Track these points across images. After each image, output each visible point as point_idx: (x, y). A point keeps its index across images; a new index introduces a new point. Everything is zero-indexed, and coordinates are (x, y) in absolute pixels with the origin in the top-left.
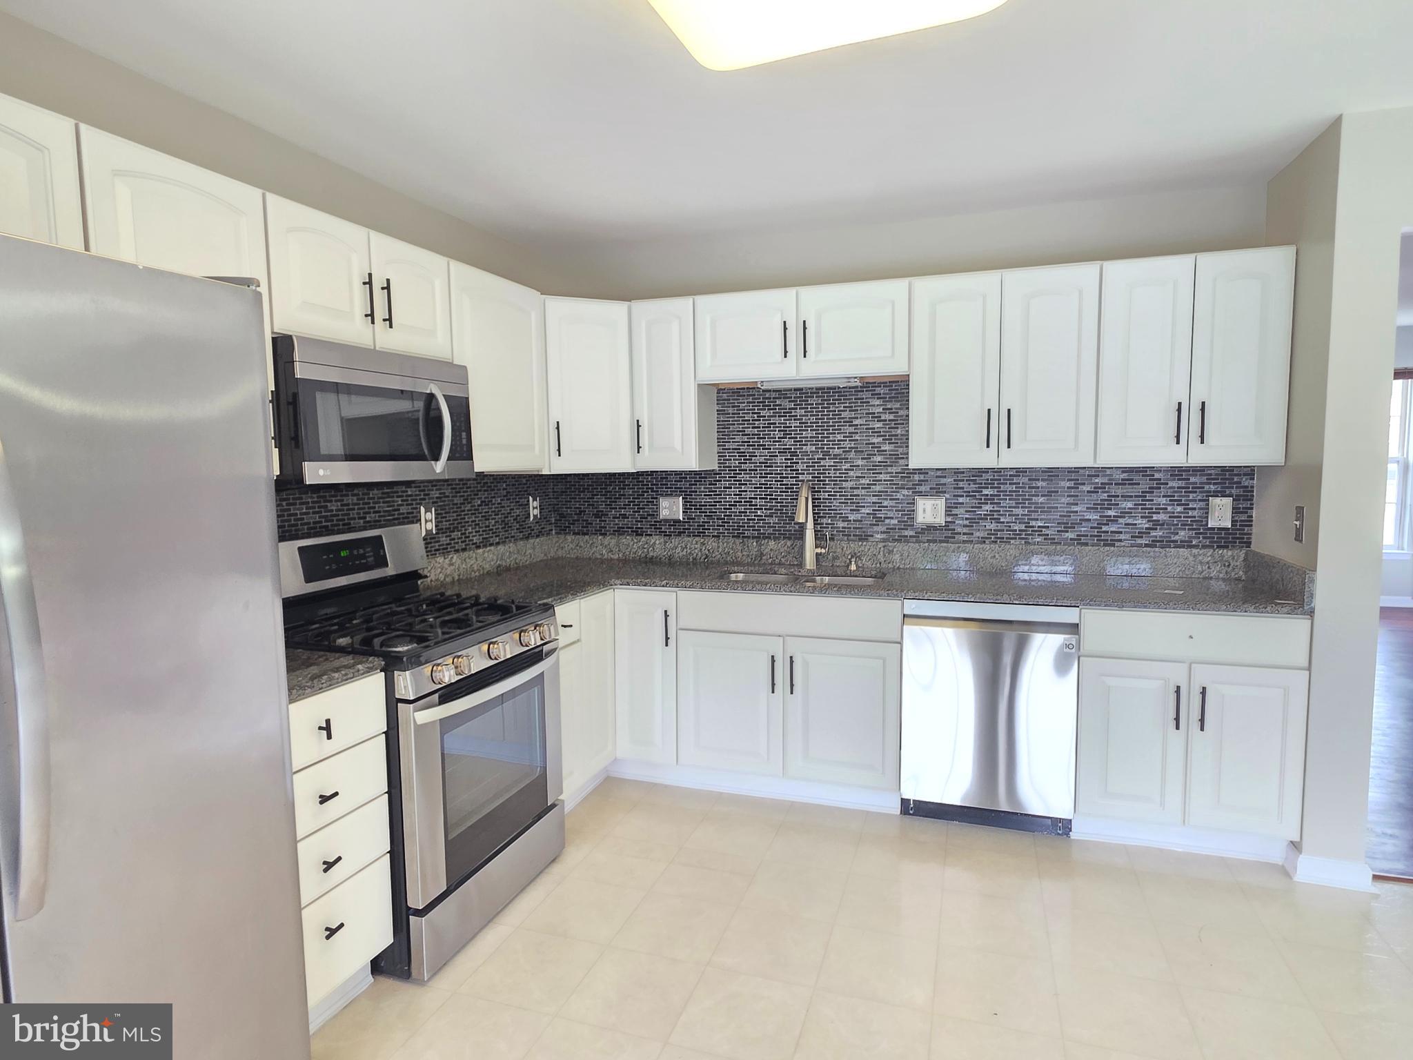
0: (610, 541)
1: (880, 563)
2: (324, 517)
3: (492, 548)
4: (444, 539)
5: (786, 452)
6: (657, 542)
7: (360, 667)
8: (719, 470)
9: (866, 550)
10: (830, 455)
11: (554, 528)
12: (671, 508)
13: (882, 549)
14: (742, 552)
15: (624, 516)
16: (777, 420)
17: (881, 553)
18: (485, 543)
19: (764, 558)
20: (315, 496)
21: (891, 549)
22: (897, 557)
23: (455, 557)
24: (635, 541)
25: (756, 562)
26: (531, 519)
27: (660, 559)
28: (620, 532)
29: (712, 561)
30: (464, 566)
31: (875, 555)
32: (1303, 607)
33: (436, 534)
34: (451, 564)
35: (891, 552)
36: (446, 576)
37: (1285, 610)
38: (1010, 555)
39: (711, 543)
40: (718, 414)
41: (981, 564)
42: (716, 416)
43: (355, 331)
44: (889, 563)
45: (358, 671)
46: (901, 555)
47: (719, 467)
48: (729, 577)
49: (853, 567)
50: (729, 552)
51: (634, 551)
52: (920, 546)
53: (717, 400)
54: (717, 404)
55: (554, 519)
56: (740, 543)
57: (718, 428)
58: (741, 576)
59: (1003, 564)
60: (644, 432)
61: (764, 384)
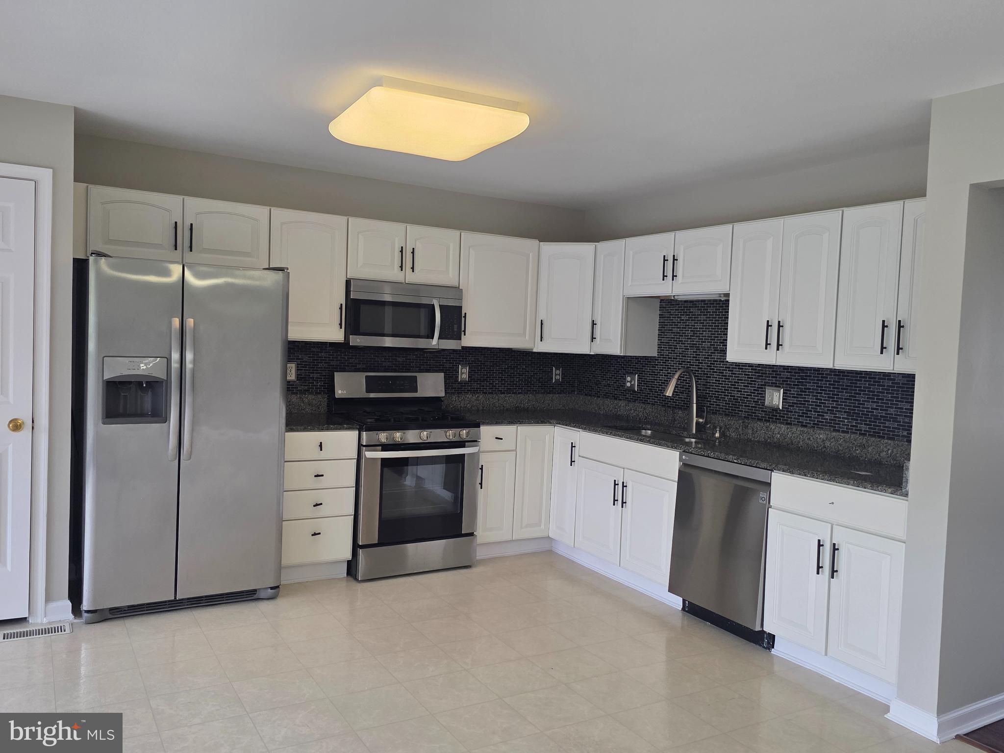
0: (600, 401)
1: (740, 435)
2: (394, 364)
3: (513, 395)
4: (475, 385)
5: (693, 347)
6: (622, 405)
7: (345, 426)
8: (658, 357)
9: (732, 424)
10: (718, 350)
11: (576, 390)
12: (632, 382)
13: (742, 424)
15: (609, 385)
17: (741, 427)
18: (509, 391)
19: (676, 422)
20: (390, 353)
21: (747, 424)
22: (750, 431)
23: (481, 397)
24: (612, 403)
25: (671, 425)
26: (553, 382)
27: (623, 416)
28: (606, 396)
29: (648, 421)
30: (487, 402)
31: (737, 428)
32: (902, 490)
33: (468, 381)
34: (477, 400)
35: (746, 427)
36: (473, 406)
37: (890, 490)
38: (820, 439)
39: (649, 408)
40: (660, 317)
41: (801, 443)
42: (658, 319)
44: (745, 436)
45: (344, 427)
46: (753, 430)
47: (658, 355)
48: (641, 433)
49: (717, 435)
50: (657, 416)
51: (611, 409)
52: (764, 424)
53: (660, 308)
54: (660, 310)
55: (576, 384)
56: (664, 410)
57: (659, 328)
58: (649, 432)
59: (815, 446)
60: (598, 328)
61: (676, 297)
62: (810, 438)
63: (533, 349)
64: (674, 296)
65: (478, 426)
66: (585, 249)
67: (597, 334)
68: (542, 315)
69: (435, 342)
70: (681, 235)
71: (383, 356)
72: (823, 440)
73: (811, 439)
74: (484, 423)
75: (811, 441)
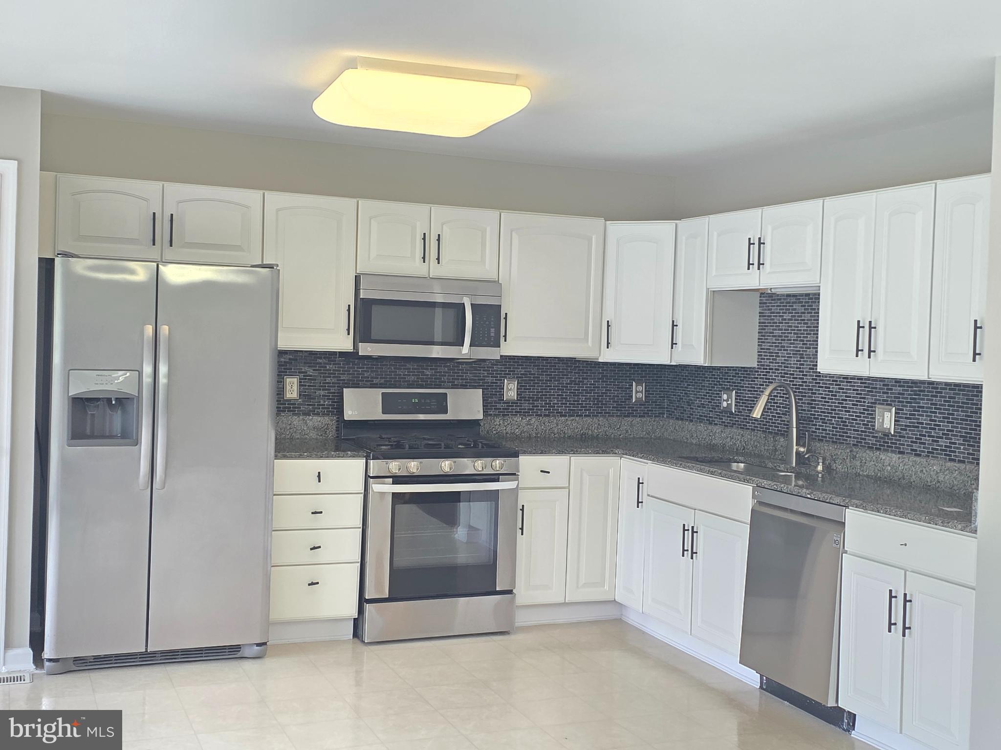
0: (691, 426)
1: (848, 468)
2: (421, 378)
3: (577, 418)
4: (526, 406)
5: (796, 354)
6: (717, 431)
7: (349, 452)
8: (758, 368)
9: (839, 454)
11: (665, 412)
12: (728, 400)
13: (849, 454)
14: (764, 446)
15: (703, 406)
16: (794, 323)
17: (849, 458)
18: (572, 414)
19: (777, 453)
20: (416, 365)
21: (855, 454)
22: (858, 463)
23: (534, 420)
24: (705, 428)
26: (633, 401)
27: (717, 446)
28: (700, 420)
29: (747, 452)
30: (543, 427)
31: (844, 459)
32: (971, 525)
33: (518, 400)
34: (529, 424)
35: (855, 458)
36: (523, 432)
37: (960, 526)
38: (934, 471)
39: (747, 435)
40: (760, 316)
41: (914, 477)
42: (758, 318)
44: (853, 469)
45: (347, 454)
46: (861, 462)
47: (758, 365)
49: (820, 468)
50: (757, 445)
51: (704, 437)
52: (873, 453)
53: (760, 303)
54: (760, 307)
55: (666, 404)
56: (764, 437)
57: (759, 329)
58: (742, 465)
59: (929, 480)
60: (679, 330)
62: (922, 470)
63: (598, 359)
64: (766, 289)
65: (516, 455)
66: (664, 229)
67: (679, 339)
68: (608, 315)
69: (466, 349)
70: (771, 211)
71: (407, 369)
72: (937, 473)
73: (924, 471)
74: (525, 453)
75: (924, 473)
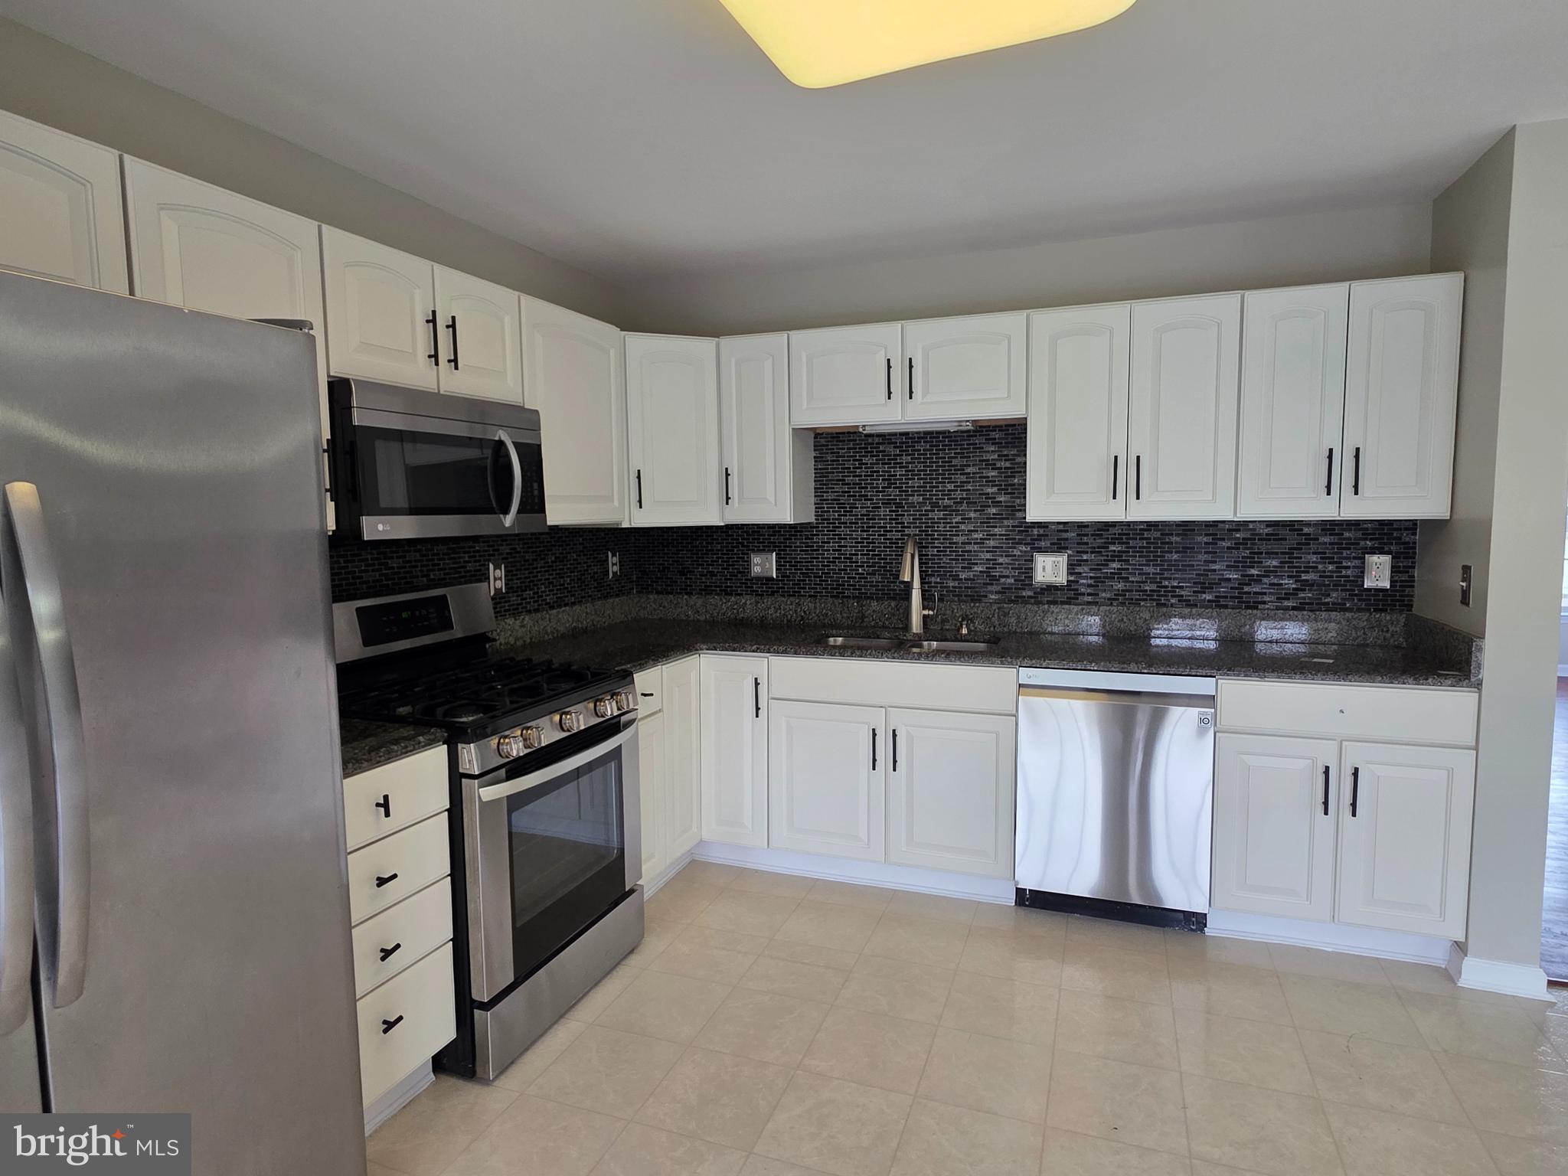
0: (697, 601)
1: (994, 627)
4: (514, 599)
5: (890, 504)
6: (748, 602)
8: (816, 523)
9: (979, 612)
10: (940, 507)
11: (635, 587)
12: (764, 565)
13: (997, 611)
14: (841, 614)
15: (712, 574)
16: (880, 468)
17: (996, 616)
18: (560, 603)
19: (865, 620)
21: (1006, 611)
22: (1013, 620)
24: (724, 601)
25: (857, 625)
26: (610, 577)
27: (751, 621)
28: (707, 591)
29: (808, 623)
31: (988, 618)
32: (1469, 679)
33: (506, 593)
34: (523, 626)
35: (1006, 614)
37: (1449, 682)
39: (808, 604)
40: (815, 461)
42: (813, 463)
43: (417, 374)
44: (1004, 626)
45: (420, 743)
46: (1019, 617)
47: (816, 519)
48: (827, 642)
49: (965, 631)
50: (827, 614)
51: (723, 611)
52: (1039, 608)
53: (815, 446)
54: (815, 450)
55: (635, 576)
56: (839, 604)
57: (815, 477)
58: (840, 640)
59: (1132, 629)
60: (734, 481)
61: (867, 428)
62: (1123, 619)
63: (621, 524)
64: (864, 426)
66: (702, 347)
67: (734, 492)
68: (637, 466)
69: (508, 520)
70: (914, 327)
72: (1146, 620)
73: (1125, 620)
75: (1125, 623)
